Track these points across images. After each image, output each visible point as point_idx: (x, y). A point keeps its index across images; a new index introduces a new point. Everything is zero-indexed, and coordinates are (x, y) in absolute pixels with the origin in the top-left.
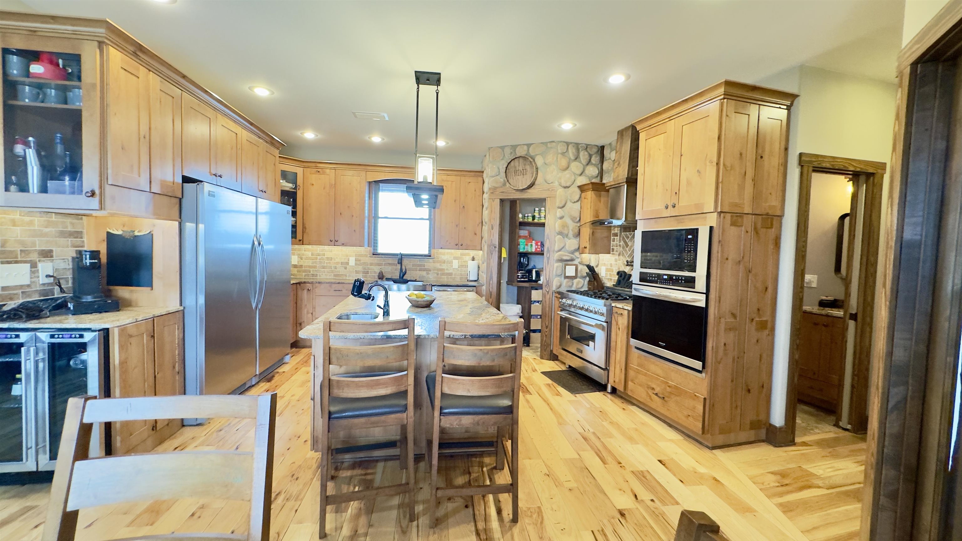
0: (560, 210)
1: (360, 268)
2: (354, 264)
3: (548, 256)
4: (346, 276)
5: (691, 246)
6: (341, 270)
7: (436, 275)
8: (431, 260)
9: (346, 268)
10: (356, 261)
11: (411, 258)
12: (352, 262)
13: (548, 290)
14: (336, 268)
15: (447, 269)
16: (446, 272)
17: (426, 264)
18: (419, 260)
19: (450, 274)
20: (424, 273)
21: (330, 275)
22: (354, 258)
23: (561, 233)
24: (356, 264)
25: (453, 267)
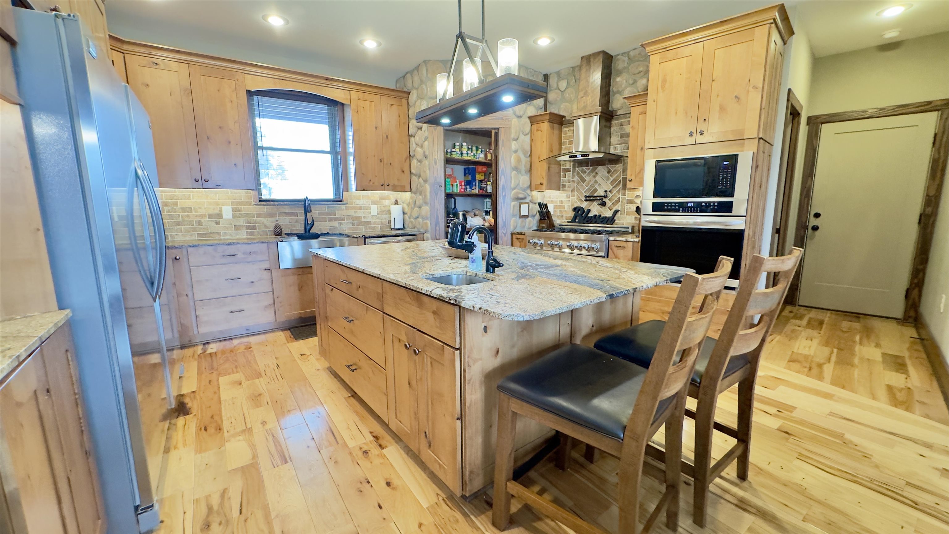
0: (514, 142)
1: (242, 222)
2: (230, 217)
3: (504, 194)
4: (219, 234)
5: (727, 172)
6: (211, 227)
7: (351, 225)
8: (343, 207)
9: (217, 223)
10: (233, 211)
11: (316, 205)
12: (227, 212)
13: (505, 232)
14: (200, 223)
15: (364, 217)
16: (363, 220)
17: (336, 211)
18: (328, 208)
19: (369, 223)
20: (335, 224)
21: (191, 235)
22: (230, 208)
23: (517, 168)
24: (234, 216)
25: (372, 215)
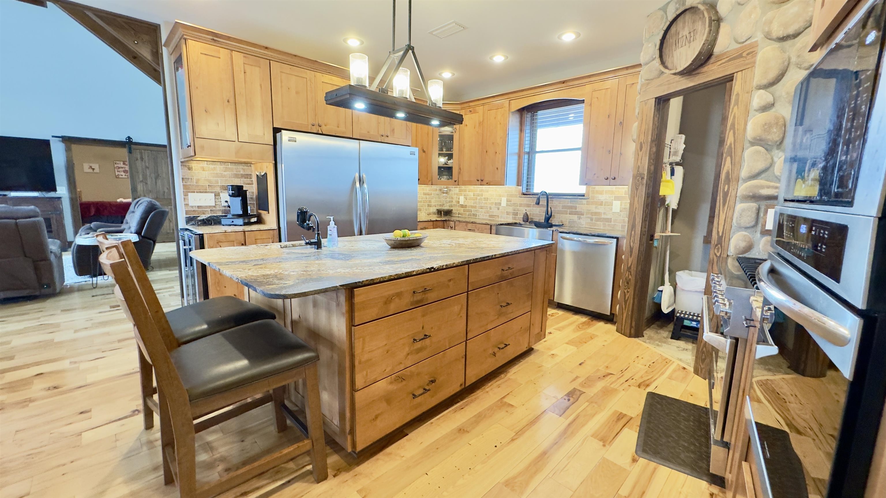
0: (762, 91)
1: (510, 209)
2: (505, 205)
3: (726, 190)
4: (498, 216)
6: (495, 212)
7: (589, 220)
8: (584, 201)
9: (498, 209)
10: (507, 201)
11: (561, 198)
12: (504, 203)
13: (718, 255)
14: (491, 208)
15: (604, 213)
16: (603, 216)
17: (577, 205)
18: (571, 202)
19: (609, 220)
20: (575, 217)
21: (486, 216)
22: (506, 198)
23: (761, 140)
24: (507, 205)
25: (613, 211)
